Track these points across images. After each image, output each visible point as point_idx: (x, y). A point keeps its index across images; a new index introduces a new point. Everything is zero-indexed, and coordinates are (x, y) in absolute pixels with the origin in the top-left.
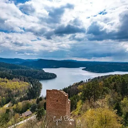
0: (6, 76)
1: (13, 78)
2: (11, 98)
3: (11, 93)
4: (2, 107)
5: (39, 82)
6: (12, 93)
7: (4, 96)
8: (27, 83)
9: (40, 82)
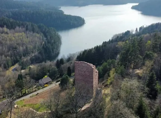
0: (5, 24)
1: (15, 27)
2: (18, 57)
3: (16, 51)
4: (7, 70)
5: (55, 33)
6: (18, 51)
7: (8, 55)
8: (38, 35)
9: (57, 32)
